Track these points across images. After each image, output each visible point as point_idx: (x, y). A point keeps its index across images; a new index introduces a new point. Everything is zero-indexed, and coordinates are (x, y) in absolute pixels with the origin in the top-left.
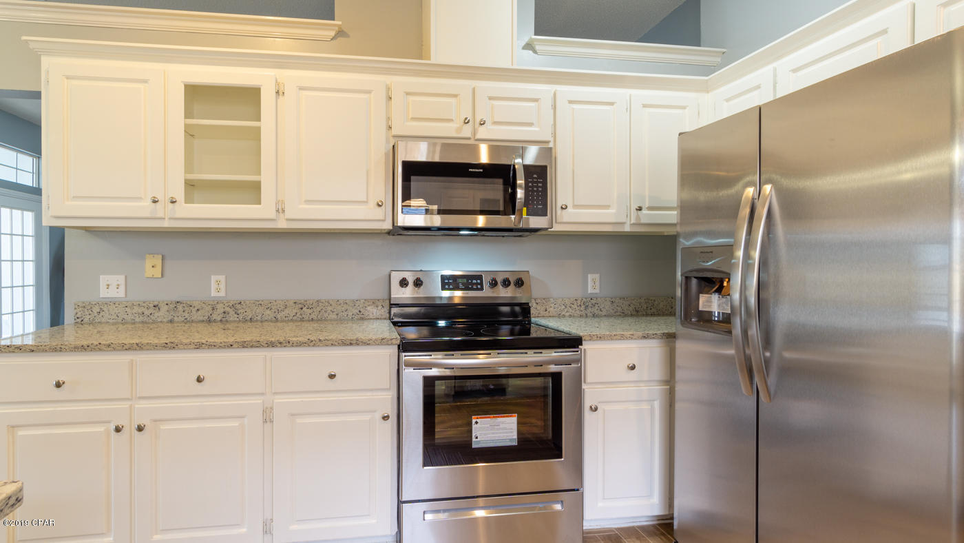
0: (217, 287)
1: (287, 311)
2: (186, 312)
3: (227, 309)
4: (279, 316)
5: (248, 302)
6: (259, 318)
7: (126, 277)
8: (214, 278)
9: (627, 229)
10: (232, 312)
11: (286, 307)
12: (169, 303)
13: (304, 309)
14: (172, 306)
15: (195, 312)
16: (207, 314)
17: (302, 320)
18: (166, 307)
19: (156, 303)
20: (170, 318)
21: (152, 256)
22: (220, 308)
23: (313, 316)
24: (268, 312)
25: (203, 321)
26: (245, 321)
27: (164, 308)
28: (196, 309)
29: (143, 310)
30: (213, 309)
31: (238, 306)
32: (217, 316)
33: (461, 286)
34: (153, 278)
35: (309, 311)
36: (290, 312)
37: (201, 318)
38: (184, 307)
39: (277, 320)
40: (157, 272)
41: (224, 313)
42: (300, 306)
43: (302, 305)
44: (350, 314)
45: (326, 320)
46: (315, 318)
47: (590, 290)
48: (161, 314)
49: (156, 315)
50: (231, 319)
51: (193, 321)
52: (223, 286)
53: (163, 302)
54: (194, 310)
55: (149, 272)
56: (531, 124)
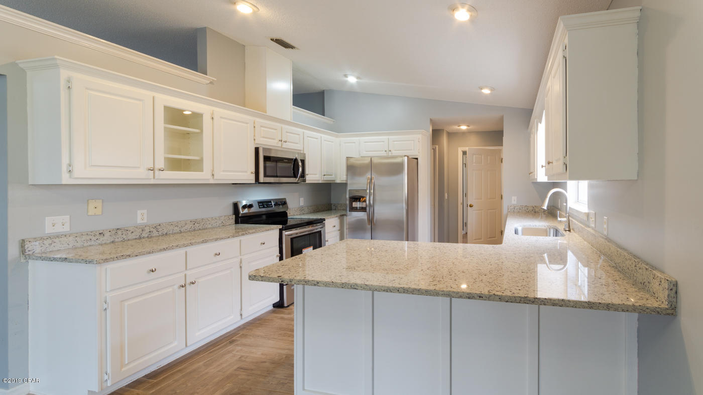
0: (142, 217)
1: (186, 227)
2: (124, 235)
3: (152, 229)
4: (182, 230)
5: (164, 224)
6: (171, 232)
7: (70, 216)
8: (139, 212)
9: (320, 182)
10: (154, 231)
11: (186, 224)
12: (111, 230)
13: (196, 224)
14: (114, 232)
15: (130, 234)
16: (139, 234)
17: (194, 230)
18: (109, 233)
19: (101, 232)
20: (112, 240)
21: (94, 201)
22: (147, 229)
23: (200, 227)
24: (176, 228)
25: (136, 239)
26: (163, 235)
27: (107, 234)
28: (131, 232)
29: (91, 237)
30: (143, 230)
31: (158, 227)
32: (145, 235)
33: (265, 206)
34: (95, 215)
35: (198, 225)
36: (188, 227)
37: (135, 237)
38: (122, 232)
39: (181, 232)
40: (98, 211)
41: (150, 232)
42: (194, 223)
43: (194, 222)
44: (218, 224)
45: (206, 229)
46: (201, 228)
47: (301, 205)
48: (105, 238)
49: (102, 239)
50: (154, 235)
51: (128, 240)
52: (145, 216)
53: (106, 230)
54: (130, 233)
55: (92, 211)
56: (297, 143)
